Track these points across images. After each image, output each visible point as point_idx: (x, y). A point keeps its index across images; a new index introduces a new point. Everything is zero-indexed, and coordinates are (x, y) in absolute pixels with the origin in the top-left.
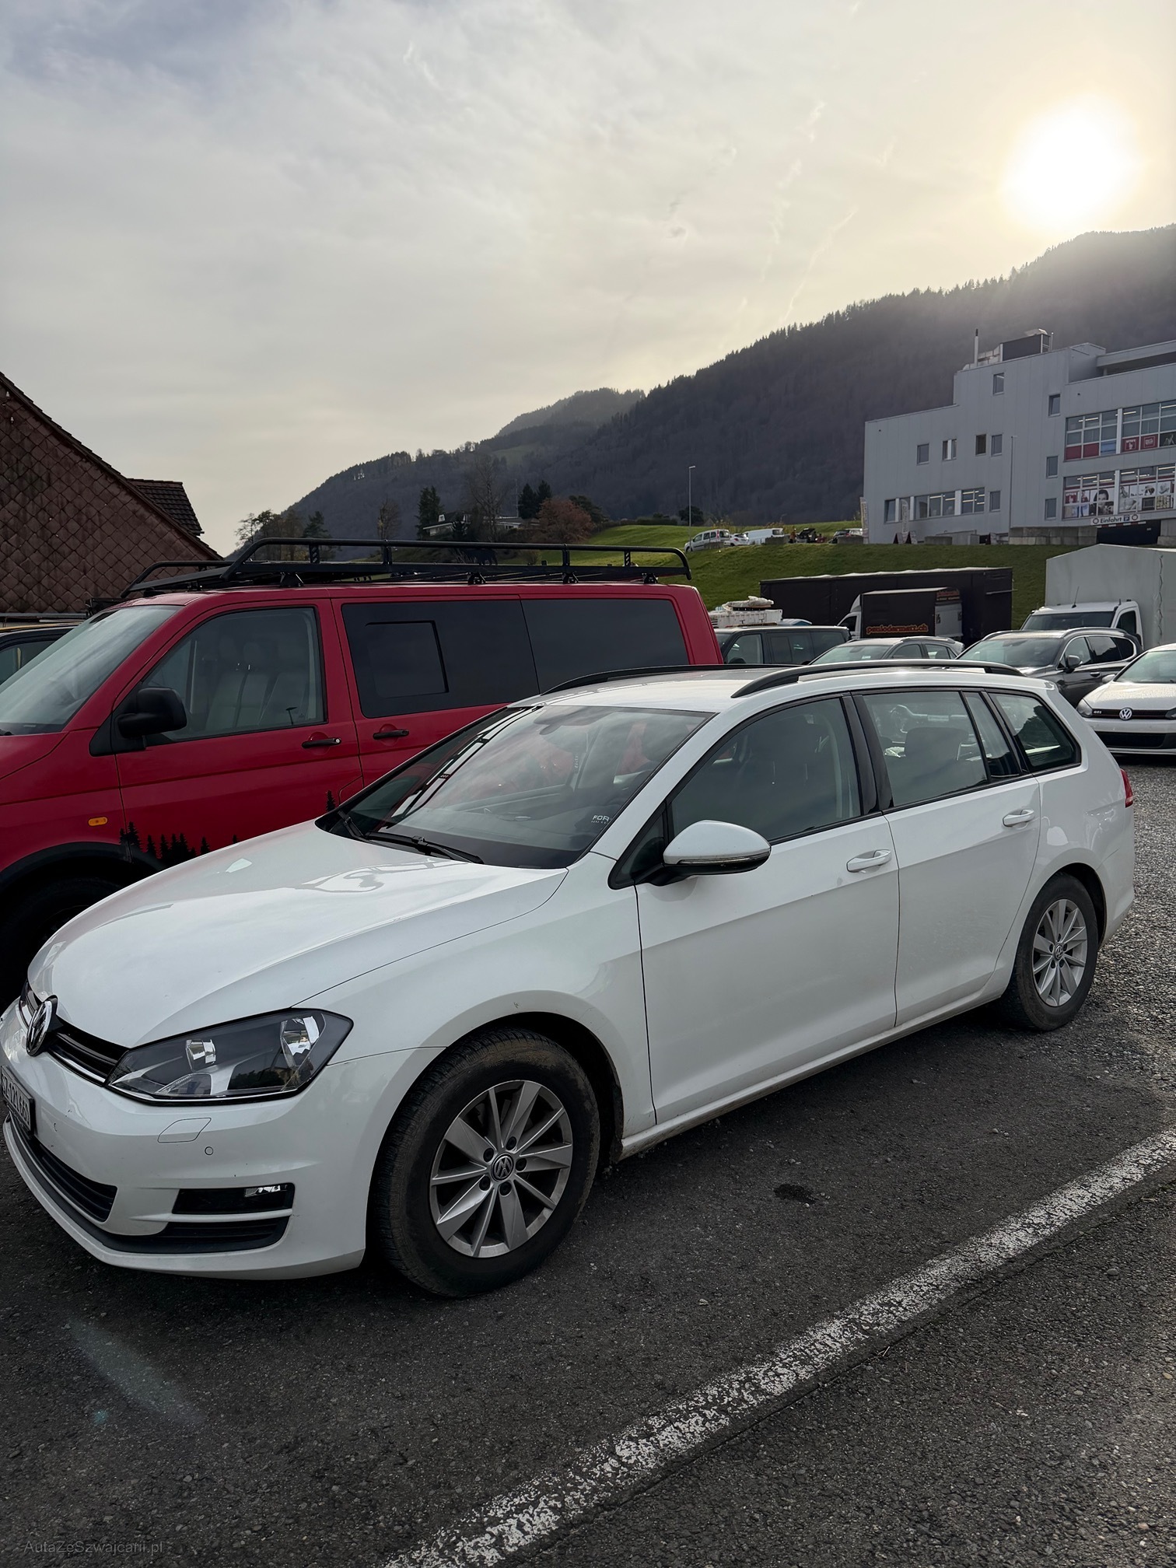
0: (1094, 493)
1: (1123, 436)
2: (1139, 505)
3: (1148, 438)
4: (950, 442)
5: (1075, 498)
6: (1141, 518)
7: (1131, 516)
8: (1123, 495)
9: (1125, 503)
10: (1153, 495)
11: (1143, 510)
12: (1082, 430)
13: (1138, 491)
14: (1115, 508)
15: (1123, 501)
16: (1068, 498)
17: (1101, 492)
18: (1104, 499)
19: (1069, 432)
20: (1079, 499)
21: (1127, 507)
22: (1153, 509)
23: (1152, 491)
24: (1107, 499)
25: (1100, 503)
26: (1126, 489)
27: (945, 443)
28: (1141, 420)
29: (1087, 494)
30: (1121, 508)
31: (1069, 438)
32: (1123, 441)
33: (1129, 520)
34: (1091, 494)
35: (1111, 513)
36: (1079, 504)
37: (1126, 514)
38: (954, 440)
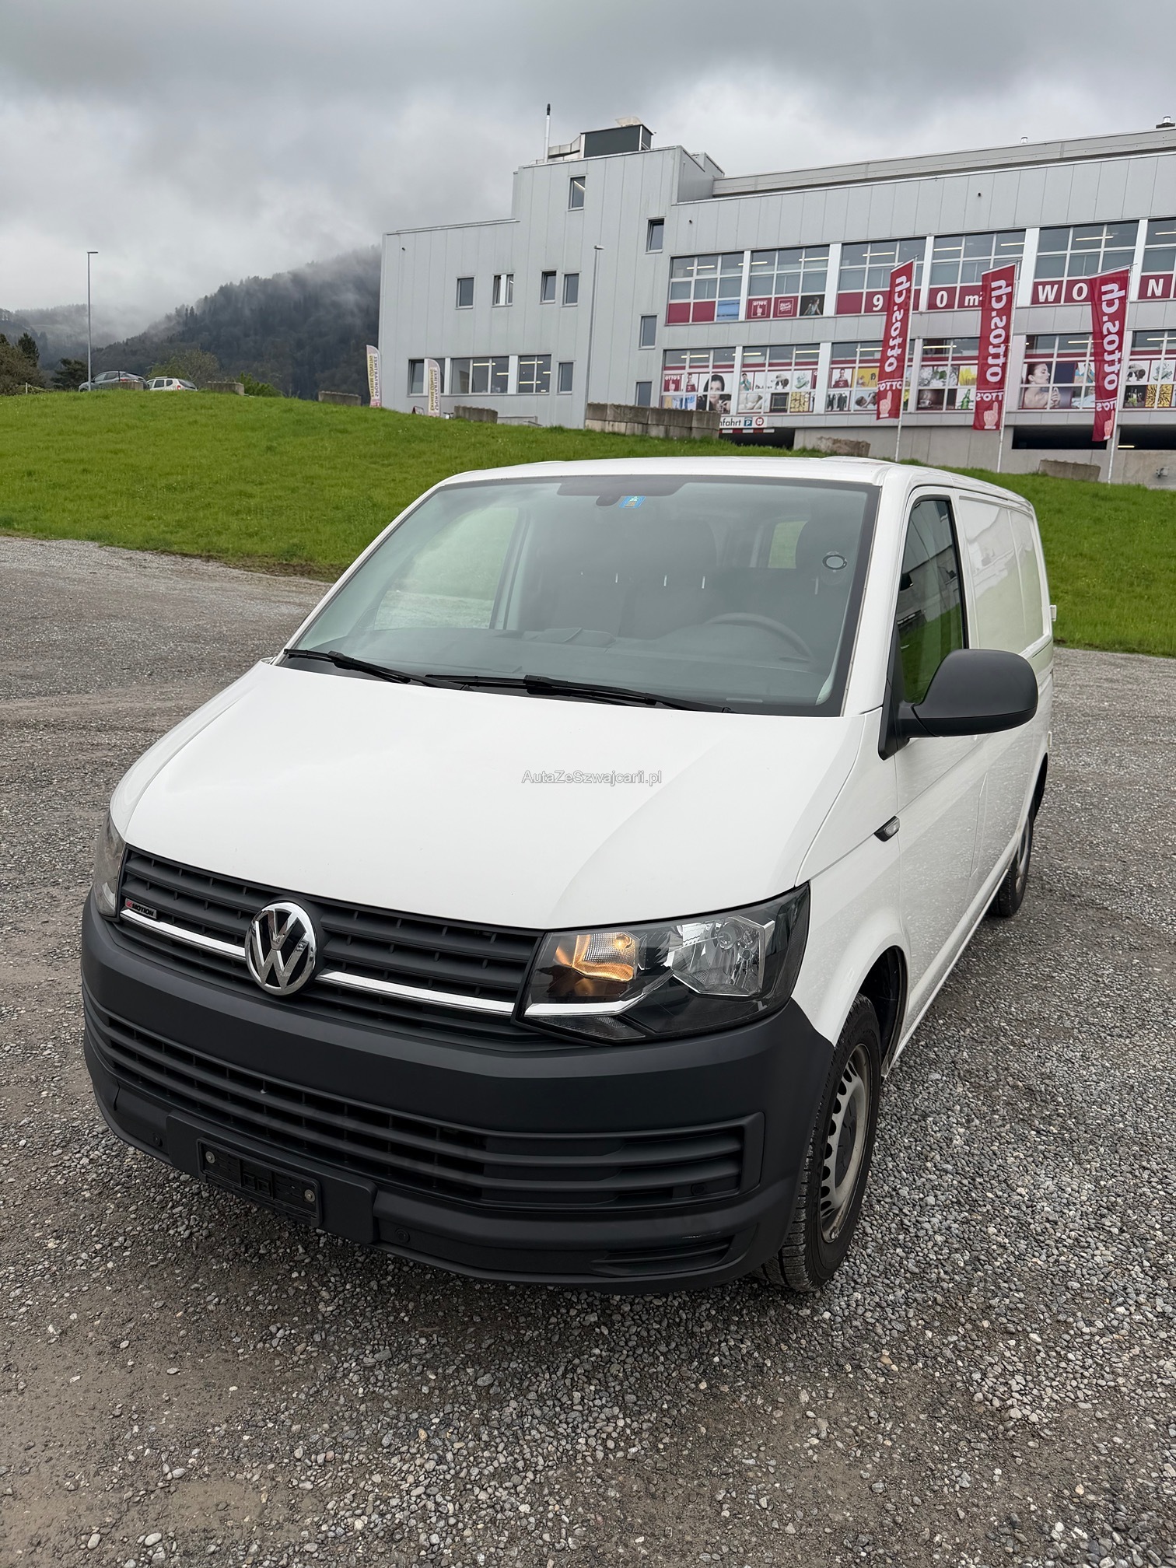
0: (705, 378)
1: (749, 295)
2: (766, 403)
3: (785, 300)
4: (504, 278)
5: (677, 383)
6: (769, 422)
7: (754, 419)
8: (746, 386)
9: (747, 398)
10: (787, 389)
11: (771, 411)
12: (692, 279)
13: (766, 381)
14: (732, 405)
15: (744, 393)
16: (667, 383)
17: (715, 378)
18: (718, 389)
19: (674, 280)
20: (683, 386)
21: (750, 405)
22: (785, 411)
23: (785, 383)
24: (723, 389)
25: (713, 394)
26: (750, 376)
27: (498, 278)
28: (775, 272)
29: (694, 379)
30: (741, 406)
31: (674, 289)
32: (750, 302)
33: (750, 424)
34: (701, 380)
35: (726, 411)
36: (683, 393)
37: (748, 415)
38: (510, 276)
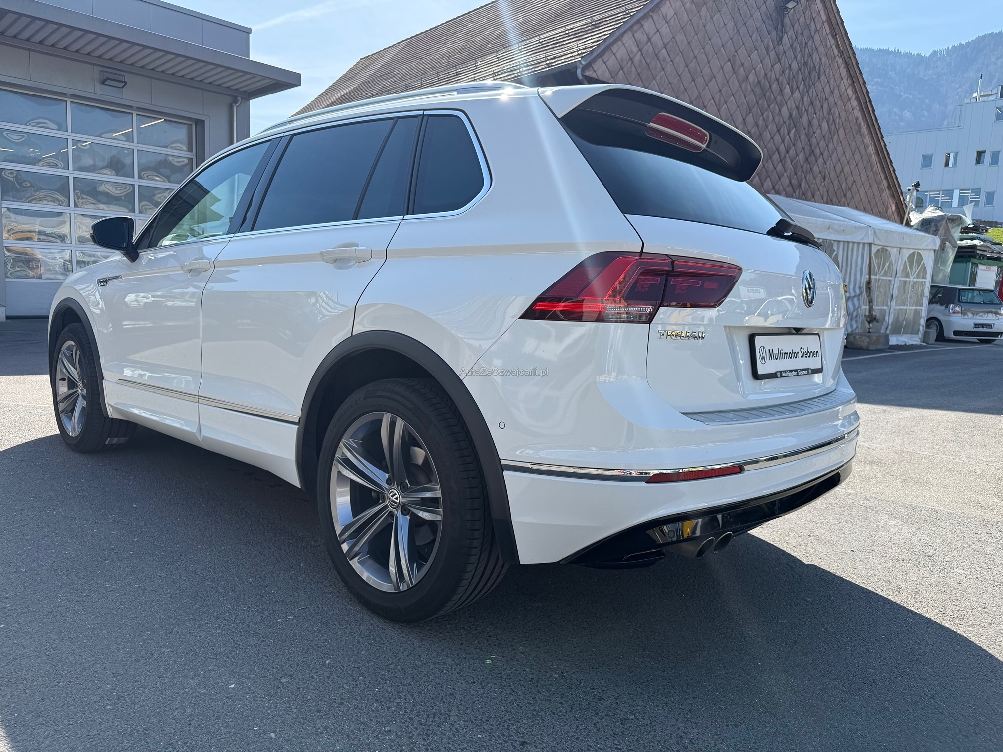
4: (952, 155)
27: (948, 154)
38: (956, 154)
